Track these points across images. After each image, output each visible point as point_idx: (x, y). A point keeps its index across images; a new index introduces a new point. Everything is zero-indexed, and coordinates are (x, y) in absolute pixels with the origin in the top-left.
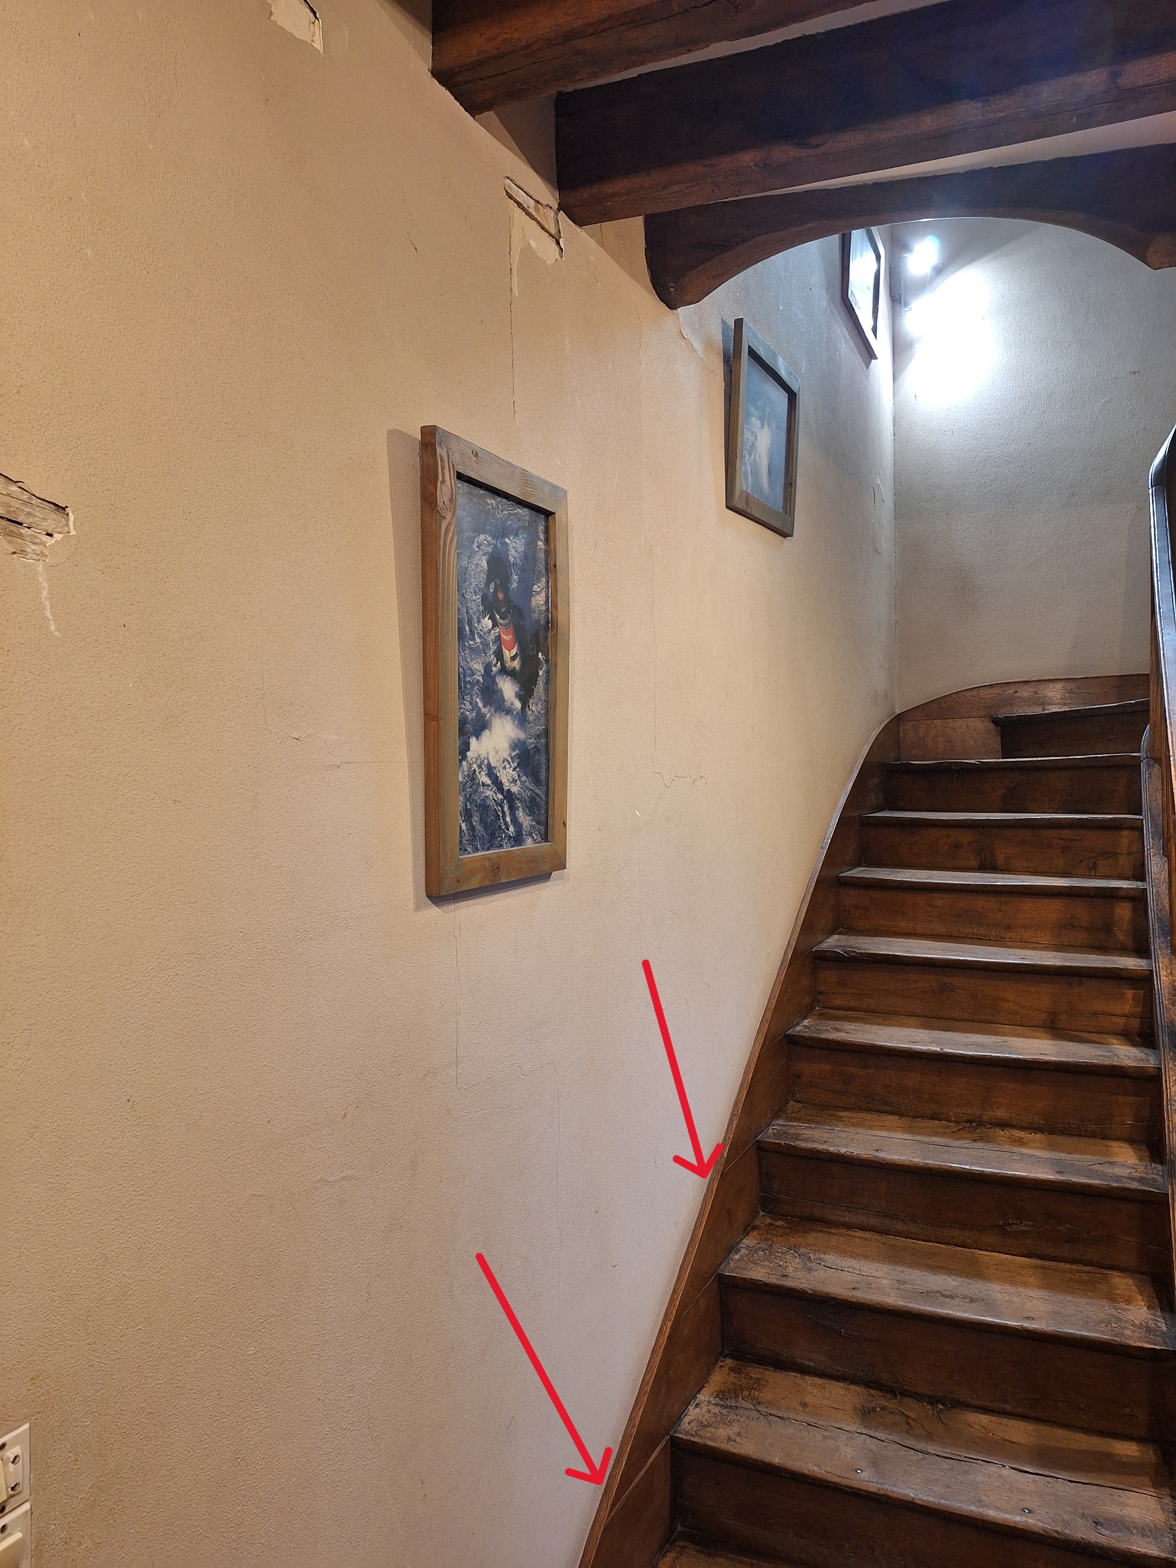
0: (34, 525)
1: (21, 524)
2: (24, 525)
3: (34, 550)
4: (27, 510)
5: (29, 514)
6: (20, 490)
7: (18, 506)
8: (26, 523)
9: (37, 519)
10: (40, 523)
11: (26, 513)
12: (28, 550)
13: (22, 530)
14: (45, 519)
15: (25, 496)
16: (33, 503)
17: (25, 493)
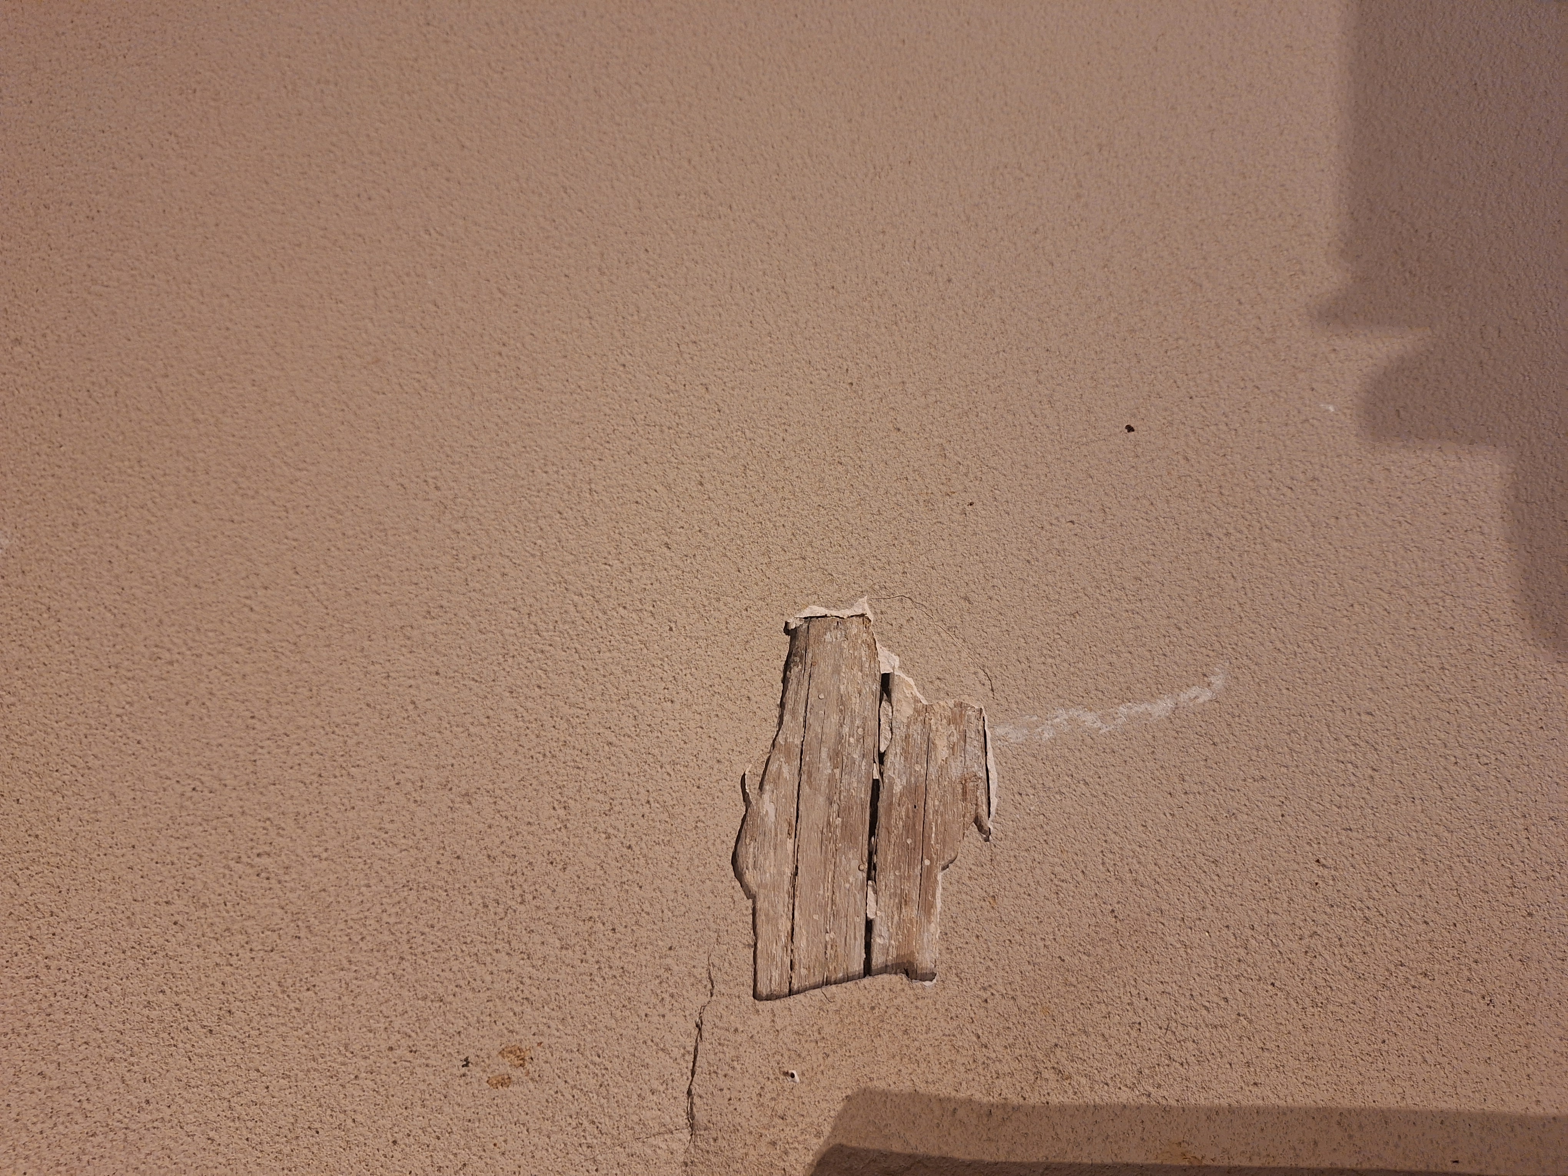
0: (870, 742)
1: (876, 786)
2: (876, 776)
3: (952, 748)
4: (826, 768)
5: (836, 756)
6: (767, 787)
7: (821, 800)
8: (869, 773)
9: (846, 730)
10: (858, 722)
11: (837, 771)
12: (955, 771)
13: (898, 789)
14: (842, 703)
15: (785, 770)
16: (798, 742)
17: (773, 767)
